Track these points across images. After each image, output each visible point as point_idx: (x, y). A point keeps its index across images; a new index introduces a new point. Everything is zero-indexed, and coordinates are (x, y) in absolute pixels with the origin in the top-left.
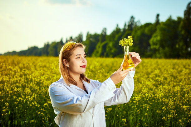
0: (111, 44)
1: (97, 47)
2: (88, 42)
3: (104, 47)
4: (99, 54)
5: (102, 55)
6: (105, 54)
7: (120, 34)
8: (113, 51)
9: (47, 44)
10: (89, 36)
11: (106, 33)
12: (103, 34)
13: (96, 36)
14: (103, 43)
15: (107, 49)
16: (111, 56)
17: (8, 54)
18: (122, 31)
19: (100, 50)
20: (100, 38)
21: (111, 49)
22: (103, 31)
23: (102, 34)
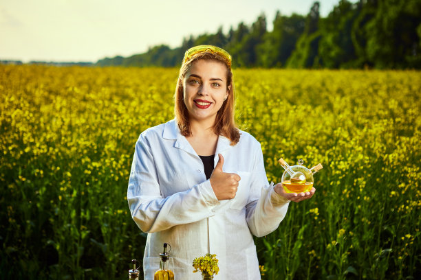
0: (329, 39)
1: (299, 45)
2: (277, 35)
3: (314, 45)
4: (302, 62)
5: (309, 65)
6: (317, 60)
7: (350, 15)
8: (333, 54)
9: (188, 39)
10: (281, 21)
11: (317, 14)
12: (313, 15)
13: (295, 20)
14: (313, 37)
15: (321, 50)
16: (330, 64)
17: (106, 62)
18: (354, 7)
19: (304, 52)
20: (307, 27)
21: (329, 49)
22: (312, 9)
23: (309, 16)
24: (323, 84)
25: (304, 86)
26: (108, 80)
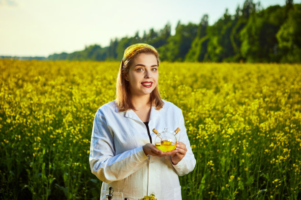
0: (215, 40)
1: (193, 45)
2: (178, 38)
3: (205, 45)
4: (196, 56)
5: (201, 59)
6: (206, 56)
7: (230, 24)
8: (218, 51)
9: (114, 40)
10: (181, 28)
11: (206, 23)
12: (203, 24)
13: (191, 28)
14: (203, 39)
15: (210, 49)
16: (215, 59)
17: (55, 57)
18: (233, 18)
19: (198, 50)
20: (198, 31)
21: (215, 48)
22: (203, 20)
23: (201, 25)
24: (213, 74)
25: (199, 75)
26: (59, 70)
